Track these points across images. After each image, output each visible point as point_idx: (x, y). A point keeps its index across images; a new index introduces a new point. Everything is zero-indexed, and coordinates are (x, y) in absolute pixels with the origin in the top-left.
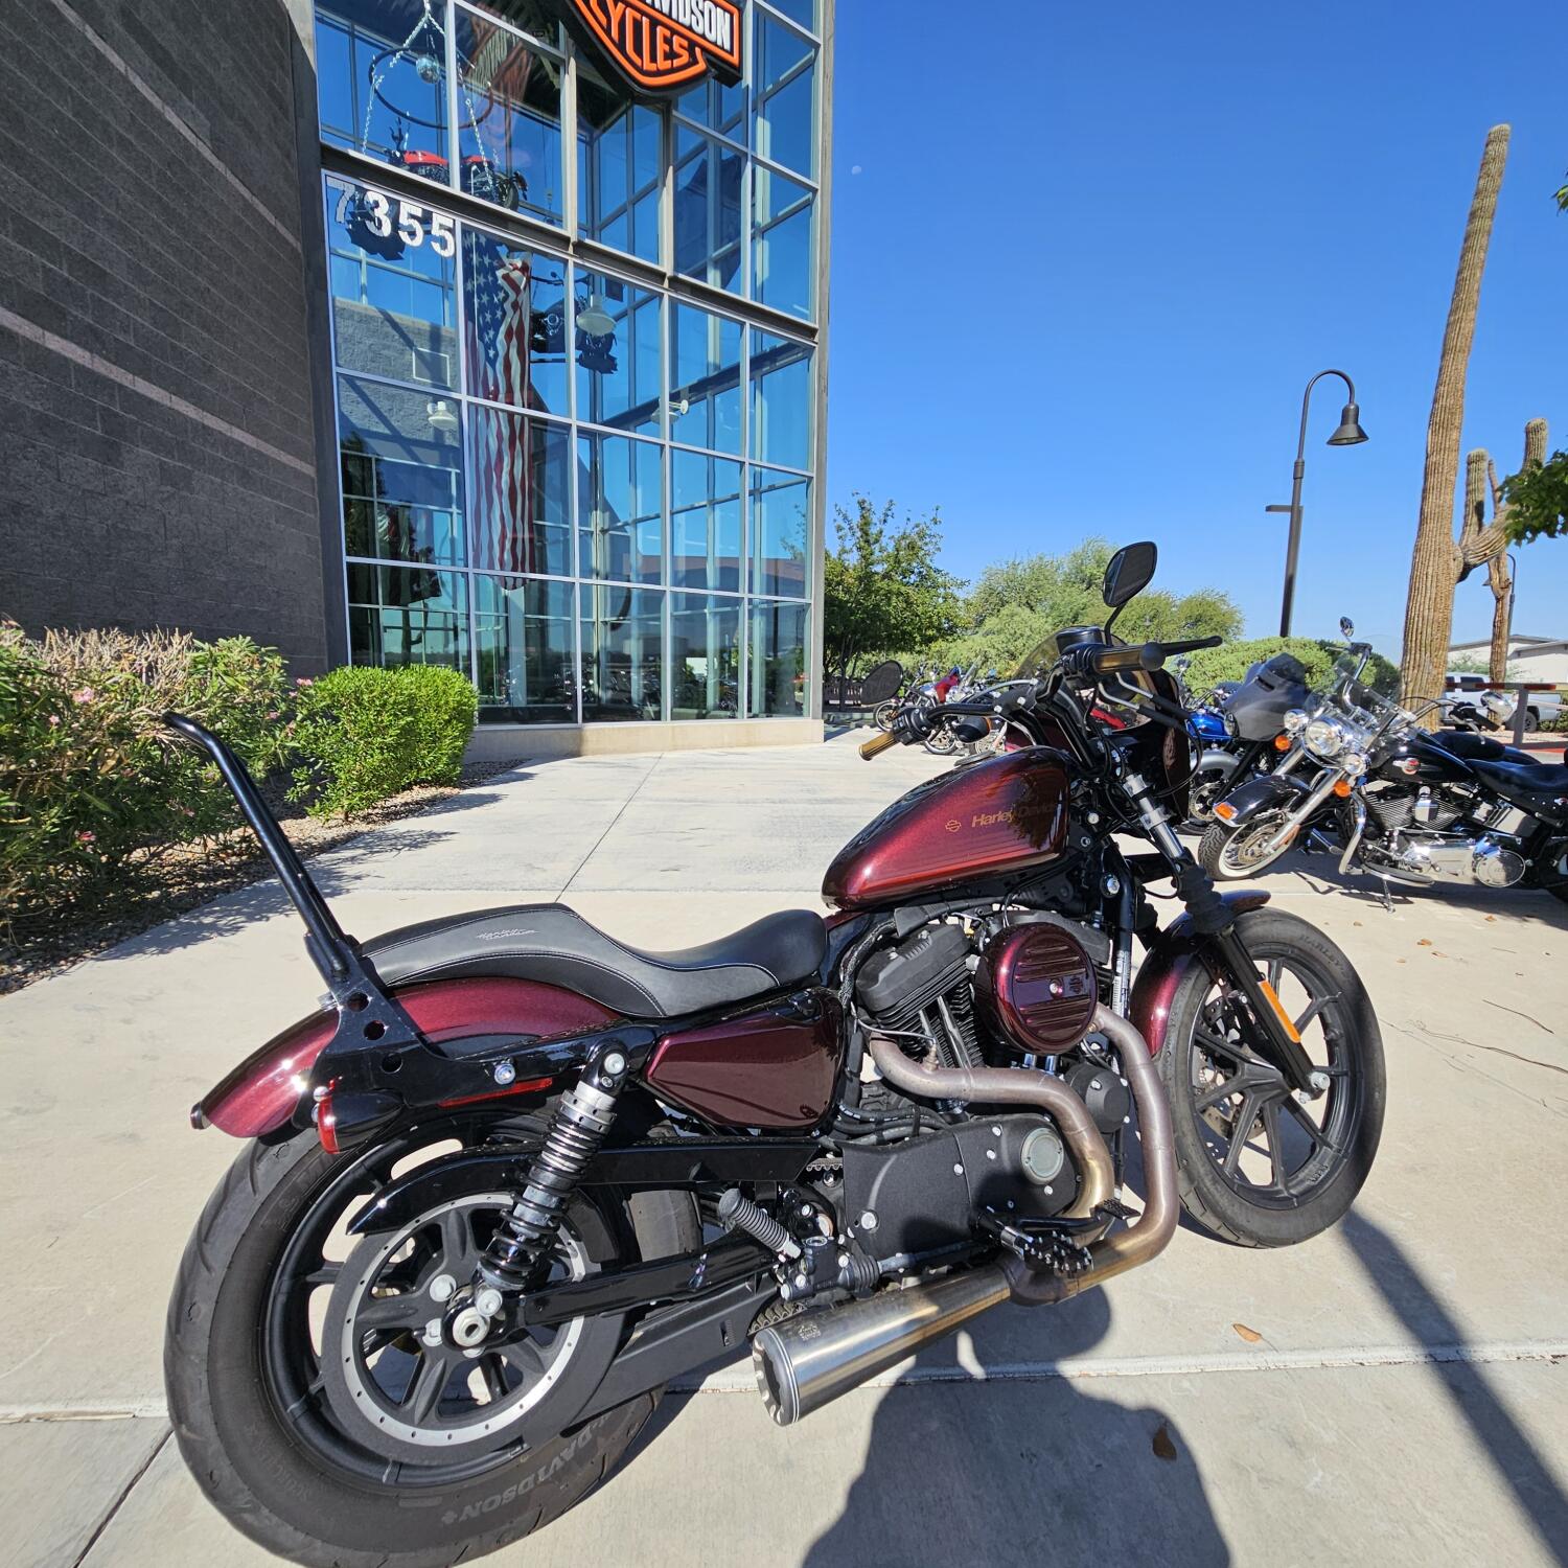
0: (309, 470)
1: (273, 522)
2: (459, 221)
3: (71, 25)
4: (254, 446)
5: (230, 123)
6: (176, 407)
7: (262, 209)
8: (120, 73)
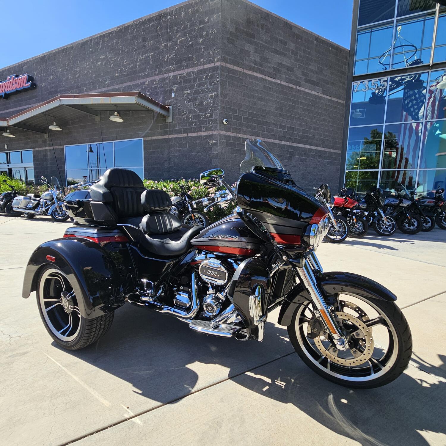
0: (340, 152)
1: (326, 165)
2: (389, 77)
3: (294, 89)
4: (324, 150)
5: (328, 86)
6: (306, 147)
7: (334, 99)
8: (303, 91)
